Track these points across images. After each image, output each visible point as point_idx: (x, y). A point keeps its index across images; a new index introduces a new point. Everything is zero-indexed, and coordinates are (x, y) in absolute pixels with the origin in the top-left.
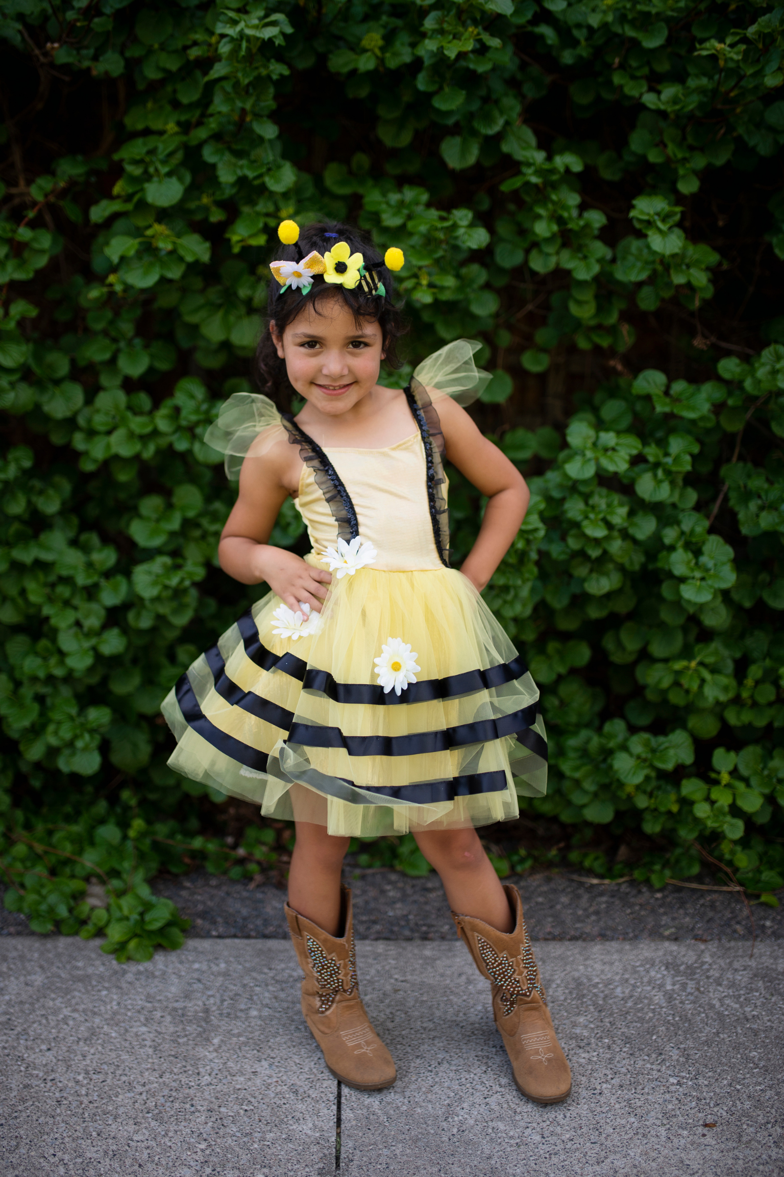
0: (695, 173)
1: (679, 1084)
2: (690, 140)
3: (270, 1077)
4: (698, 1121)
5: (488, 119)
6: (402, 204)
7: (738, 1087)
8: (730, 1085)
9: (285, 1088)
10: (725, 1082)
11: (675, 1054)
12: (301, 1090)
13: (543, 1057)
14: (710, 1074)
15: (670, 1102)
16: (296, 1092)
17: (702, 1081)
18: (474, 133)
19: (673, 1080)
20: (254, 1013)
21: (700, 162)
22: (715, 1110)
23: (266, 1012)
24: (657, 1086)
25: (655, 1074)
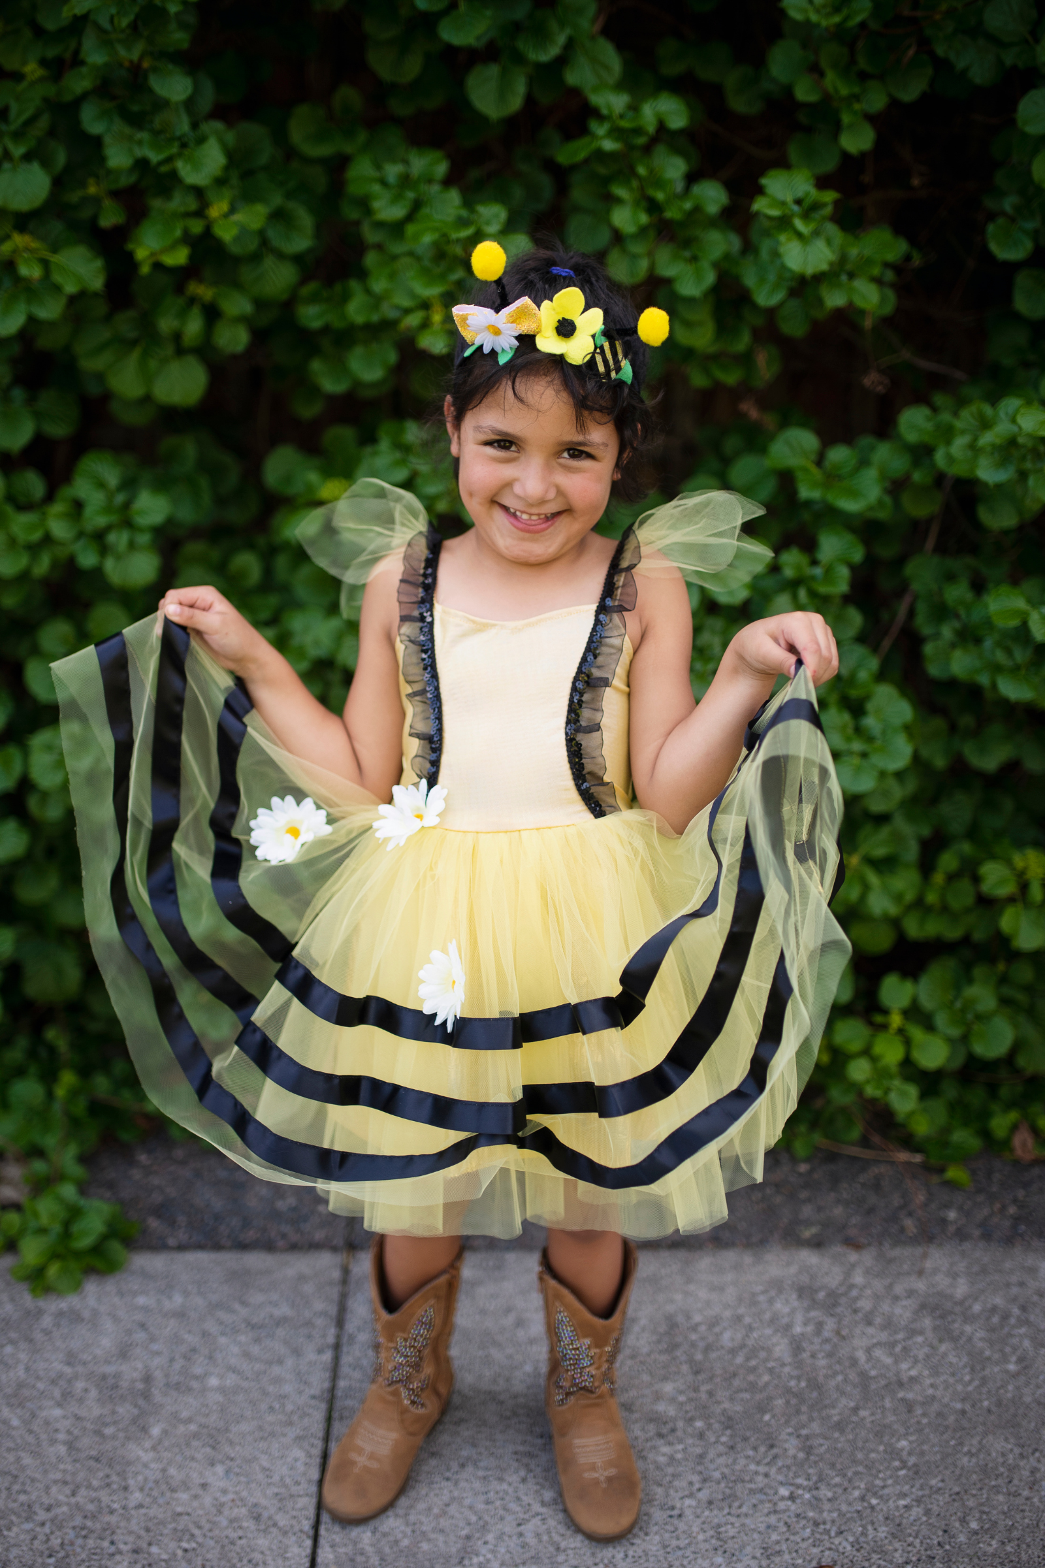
0: (870, 118)
1: (792, 1498)
2: (862, 63)
3: (224, 1492)
4: (810, 1561)
5: (541, 35)
6: (406, 181)
7: (874, 1501)
8: (863, 1498)
9: (244, 1511)
10: (856, 1493)
11: (792, 1446)
12: (265, 1515)
13: (601, 1475)
14: (837, 1480)
15: (775, 1528)
16: (257, 1518)
17: (825, 1492)
18: (519, 59)
19: (784, 1492)
20: (213, 1382)
21: (876, 101)
22: (837, 1541)
23: (231, 1380)
24: (762, 1502)
25: (760, 1481)
